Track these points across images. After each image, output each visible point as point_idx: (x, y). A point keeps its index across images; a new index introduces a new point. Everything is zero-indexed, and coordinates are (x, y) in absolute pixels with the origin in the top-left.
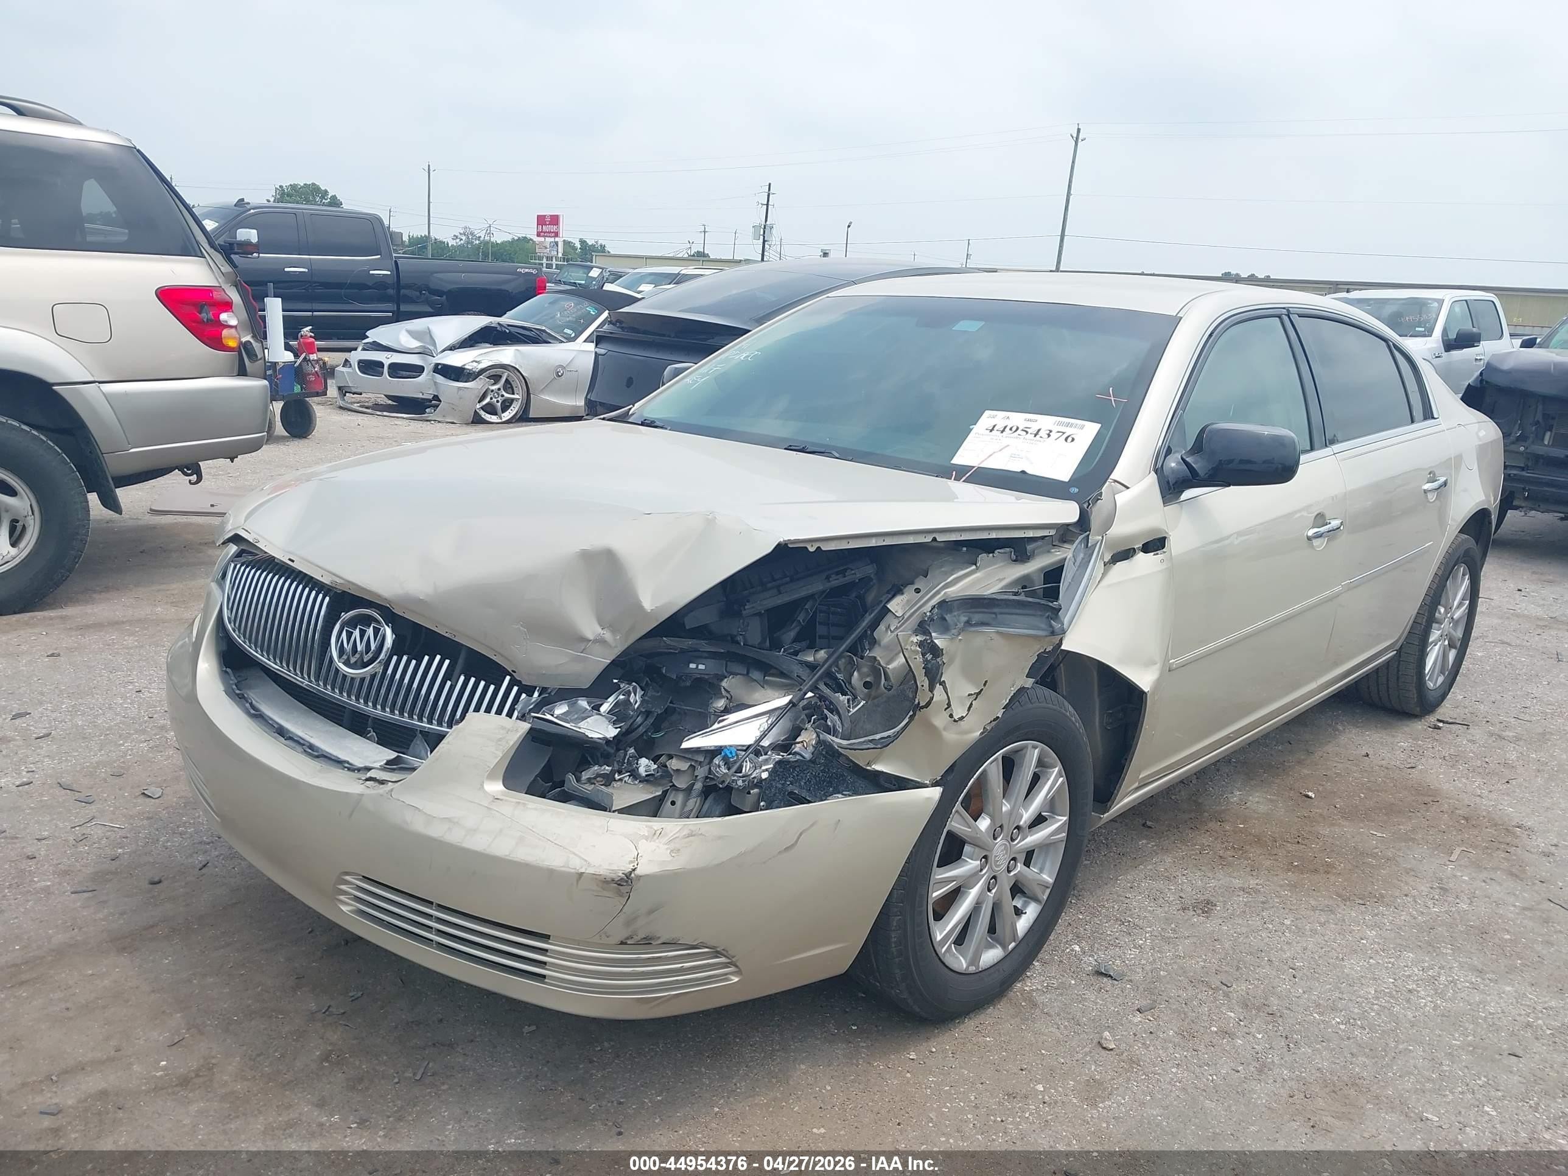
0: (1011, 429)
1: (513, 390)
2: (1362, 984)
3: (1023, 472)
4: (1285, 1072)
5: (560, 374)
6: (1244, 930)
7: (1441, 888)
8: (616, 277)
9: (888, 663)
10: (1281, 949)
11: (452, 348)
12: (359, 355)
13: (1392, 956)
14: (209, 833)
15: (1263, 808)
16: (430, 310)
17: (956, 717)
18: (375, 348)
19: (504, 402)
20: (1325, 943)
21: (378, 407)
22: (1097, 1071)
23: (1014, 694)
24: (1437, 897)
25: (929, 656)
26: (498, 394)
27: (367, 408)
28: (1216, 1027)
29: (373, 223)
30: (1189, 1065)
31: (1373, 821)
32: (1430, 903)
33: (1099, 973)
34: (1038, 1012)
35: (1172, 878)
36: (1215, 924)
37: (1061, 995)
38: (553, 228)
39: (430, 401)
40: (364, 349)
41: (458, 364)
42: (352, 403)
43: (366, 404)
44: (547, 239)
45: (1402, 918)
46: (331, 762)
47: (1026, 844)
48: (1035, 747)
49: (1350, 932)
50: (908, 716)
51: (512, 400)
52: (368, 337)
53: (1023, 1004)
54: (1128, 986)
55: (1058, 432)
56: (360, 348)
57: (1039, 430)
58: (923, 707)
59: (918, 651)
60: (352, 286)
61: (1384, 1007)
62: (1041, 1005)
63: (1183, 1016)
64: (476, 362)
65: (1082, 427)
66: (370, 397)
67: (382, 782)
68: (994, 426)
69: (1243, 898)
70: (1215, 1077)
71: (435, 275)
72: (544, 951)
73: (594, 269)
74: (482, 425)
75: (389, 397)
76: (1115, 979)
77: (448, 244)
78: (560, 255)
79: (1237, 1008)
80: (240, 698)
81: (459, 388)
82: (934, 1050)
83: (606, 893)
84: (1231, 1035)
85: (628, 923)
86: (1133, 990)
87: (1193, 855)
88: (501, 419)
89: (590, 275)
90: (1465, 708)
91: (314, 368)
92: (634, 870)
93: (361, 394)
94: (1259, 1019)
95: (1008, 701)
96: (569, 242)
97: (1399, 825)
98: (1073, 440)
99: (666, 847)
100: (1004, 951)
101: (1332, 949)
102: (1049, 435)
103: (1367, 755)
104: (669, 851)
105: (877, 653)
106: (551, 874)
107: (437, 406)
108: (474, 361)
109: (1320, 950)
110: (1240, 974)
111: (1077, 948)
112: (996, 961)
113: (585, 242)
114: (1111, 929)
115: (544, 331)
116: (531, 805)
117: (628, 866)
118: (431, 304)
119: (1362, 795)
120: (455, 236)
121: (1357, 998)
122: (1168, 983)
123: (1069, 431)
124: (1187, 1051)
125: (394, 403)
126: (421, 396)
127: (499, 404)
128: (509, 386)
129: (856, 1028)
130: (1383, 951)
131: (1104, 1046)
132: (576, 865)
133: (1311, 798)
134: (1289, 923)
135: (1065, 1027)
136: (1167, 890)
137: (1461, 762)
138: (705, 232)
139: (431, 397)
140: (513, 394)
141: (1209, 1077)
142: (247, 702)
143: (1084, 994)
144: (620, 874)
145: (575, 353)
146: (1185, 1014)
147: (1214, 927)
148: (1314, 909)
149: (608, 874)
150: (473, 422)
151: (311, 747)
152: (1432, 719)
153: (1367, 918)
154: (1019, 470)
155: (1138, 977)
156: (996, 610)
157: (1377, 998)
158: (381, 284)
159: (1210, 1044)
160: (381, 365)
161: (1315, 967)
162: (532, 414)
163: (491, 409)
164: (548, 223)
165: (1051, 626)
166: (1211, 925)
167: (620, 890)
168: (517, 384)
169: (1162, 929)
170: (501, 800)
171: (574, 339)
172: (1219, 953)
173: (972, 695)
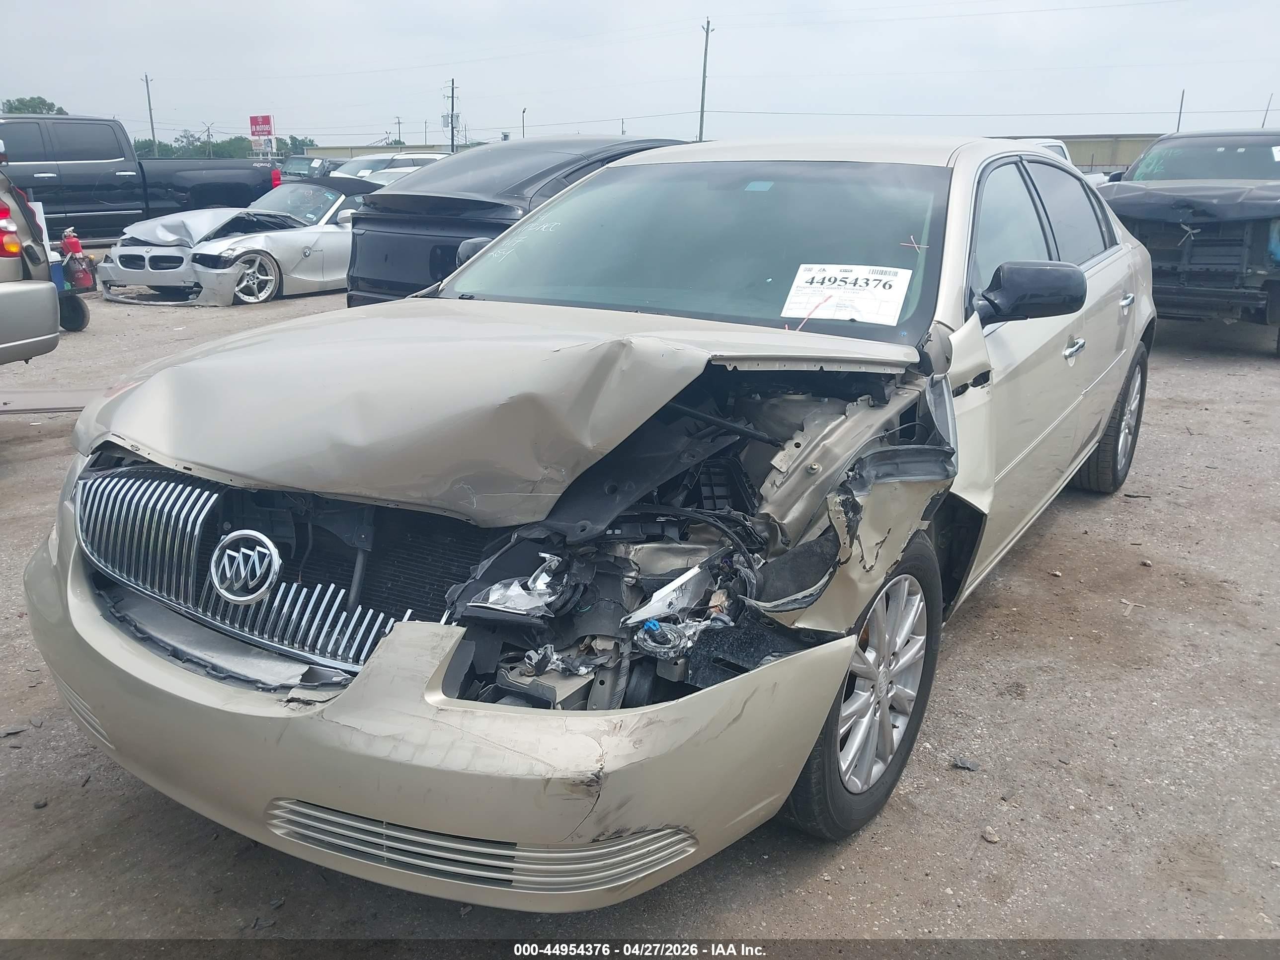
0: (829, 280)
1: (266, 271)
2: (1171, 744)
3: (853, 320)
4: (1146, 840)
5: (307, 254)
6: (1058, 707)
7: (1192, 645)
8: (337, 166)
9: (783, 518)
10: (1094, 721)
11: (207, 239)
12: (117, 251)
13: (1182, 714)
14: (83, 744)
15: (1026, 591)
16: (178, 206)
17: (868, 567)
18: (134, 243)
19: (259, 284)
20: (1125, 710)
21: (143, 298)
22: (992, 866)
23: (911, 537)
24: (1192, 653)
25: (851, 515)
26: (254, 277)
27: (132, 298)
28: (1073, 805)
29: (114, 128)
30: (1065, 847)
31: (1114, 591)
32: (1189, 660)
33: (956, 766)
34: (919, 815)
35: (980, 666)
36: (1031, 705)
37: (933, 793)
38: (266, 128)
39: (191, 288)
40: (123, 245)
41: (215, 252)
42: (118, 295)
43: (130, 295)
44: (261, 137)
45: (1174, 677)
46: (239, 683)
47: (899, 666)
48: (906, 580)
49: (1141, 697)
50: (828, 573)
51: (266, 282)
52: (125, 234)
53: (904, 808)
54: (985, 776)
55: (875, 280)
56: (119, 244)
57: (857, 280)
58: (842, 564)
59: (841, 510)
60: (101, 187)
61: (1197, 763)
62: (920, 807)
63: (1041, 798)
64: (231, 249)
65: (896, 274)
66: (133, 289)
67: (308, 703)
68: (813, 278)
69: (1045, 677)
70: (1092, 856)
71: (178, 173)
72: (511, 858)
73: (315, 160)
74: (241, 306)
75: (151, 287)
76: (973, 770)
77: (171, 145)
78: (274, 151)
79: (1081, 783)
80: (121, 621)
81: (218, 275)
82: (843, 868)
83: (575, 796)
84: (1088, 811)
85: (600, 820)
86: (991, 779)
87: (987, 641)
88: (258, 299)
89: (312, 165)
90: (1141, 482)
91: (82, 266)
92: (601, 769)
93: (125, 286)
94: (1103, 792)
95: (906, 545)
96: (281, 139)
97: (1135, 592)
98: (890, 287)
99: (629, 739)
100: (885, 765)
101: (1134, 714)
102: (867, 284)
103: (1086, 533)
104: (632, 743)
105: (766, 509)
106: (515, 783)
107: (200, 292)
108: (229, 249)
109: (1124, 717)
110: (1071, 750)
111: (928, 746)
112: (880, 775)
113: (295, 138)
114: (949, 722)
115: (289, 217)
116: (481, 713)
117: (596, 765)
118: (178, 200)
119: (1096, 569)
120: (176, 138)
121: (1173, 758)
122: (1016, 768)
123: (885, 279)
124: (1059, 833)
125: (157, 293)
126: (183, 284)
127: (255, 286)
128: (262, 269)
129: (767, 857)
130: (1173, 709)
131: (989, 840)
132: (541, 771)
133: (1058, 576)
134: (1090, 695)
135: (948, 825)
136: (980, 678)
137: (1157, 529)
138: (399, 123)
139: (192, 285)
140: (267, 275)
141: (1087, 856)
142: (131, 625)
143: (951, 790)
144: (590, 776)
145: (318, 235)
146: (1042, 796)
147: (1032, 708)
148: (1103, 678)
149: (577, 776)
150: (233, 304)
151: (214, 668)
152: (1120, 494)
153: (1148, 681)
154: (848, 318)
155: (990, 765)
156: (898, 460)
157: (1188, 756)
158: (127, 183)
159: (1074, 822)
160: (141, 258)
161: (1126, 734)
162: (286, 292)
163: (248, 291)
164: (261, 123)
165: (946, 470)
166: (1029, 707)
167: (589, 791)
168: (270, 266)
169: (991, 716)
170: (446, 710)
171: (316, 223)
172: (1046, 732)
173: (879, 543)
